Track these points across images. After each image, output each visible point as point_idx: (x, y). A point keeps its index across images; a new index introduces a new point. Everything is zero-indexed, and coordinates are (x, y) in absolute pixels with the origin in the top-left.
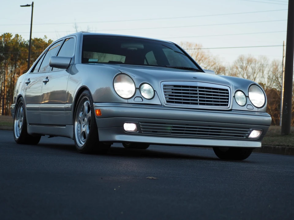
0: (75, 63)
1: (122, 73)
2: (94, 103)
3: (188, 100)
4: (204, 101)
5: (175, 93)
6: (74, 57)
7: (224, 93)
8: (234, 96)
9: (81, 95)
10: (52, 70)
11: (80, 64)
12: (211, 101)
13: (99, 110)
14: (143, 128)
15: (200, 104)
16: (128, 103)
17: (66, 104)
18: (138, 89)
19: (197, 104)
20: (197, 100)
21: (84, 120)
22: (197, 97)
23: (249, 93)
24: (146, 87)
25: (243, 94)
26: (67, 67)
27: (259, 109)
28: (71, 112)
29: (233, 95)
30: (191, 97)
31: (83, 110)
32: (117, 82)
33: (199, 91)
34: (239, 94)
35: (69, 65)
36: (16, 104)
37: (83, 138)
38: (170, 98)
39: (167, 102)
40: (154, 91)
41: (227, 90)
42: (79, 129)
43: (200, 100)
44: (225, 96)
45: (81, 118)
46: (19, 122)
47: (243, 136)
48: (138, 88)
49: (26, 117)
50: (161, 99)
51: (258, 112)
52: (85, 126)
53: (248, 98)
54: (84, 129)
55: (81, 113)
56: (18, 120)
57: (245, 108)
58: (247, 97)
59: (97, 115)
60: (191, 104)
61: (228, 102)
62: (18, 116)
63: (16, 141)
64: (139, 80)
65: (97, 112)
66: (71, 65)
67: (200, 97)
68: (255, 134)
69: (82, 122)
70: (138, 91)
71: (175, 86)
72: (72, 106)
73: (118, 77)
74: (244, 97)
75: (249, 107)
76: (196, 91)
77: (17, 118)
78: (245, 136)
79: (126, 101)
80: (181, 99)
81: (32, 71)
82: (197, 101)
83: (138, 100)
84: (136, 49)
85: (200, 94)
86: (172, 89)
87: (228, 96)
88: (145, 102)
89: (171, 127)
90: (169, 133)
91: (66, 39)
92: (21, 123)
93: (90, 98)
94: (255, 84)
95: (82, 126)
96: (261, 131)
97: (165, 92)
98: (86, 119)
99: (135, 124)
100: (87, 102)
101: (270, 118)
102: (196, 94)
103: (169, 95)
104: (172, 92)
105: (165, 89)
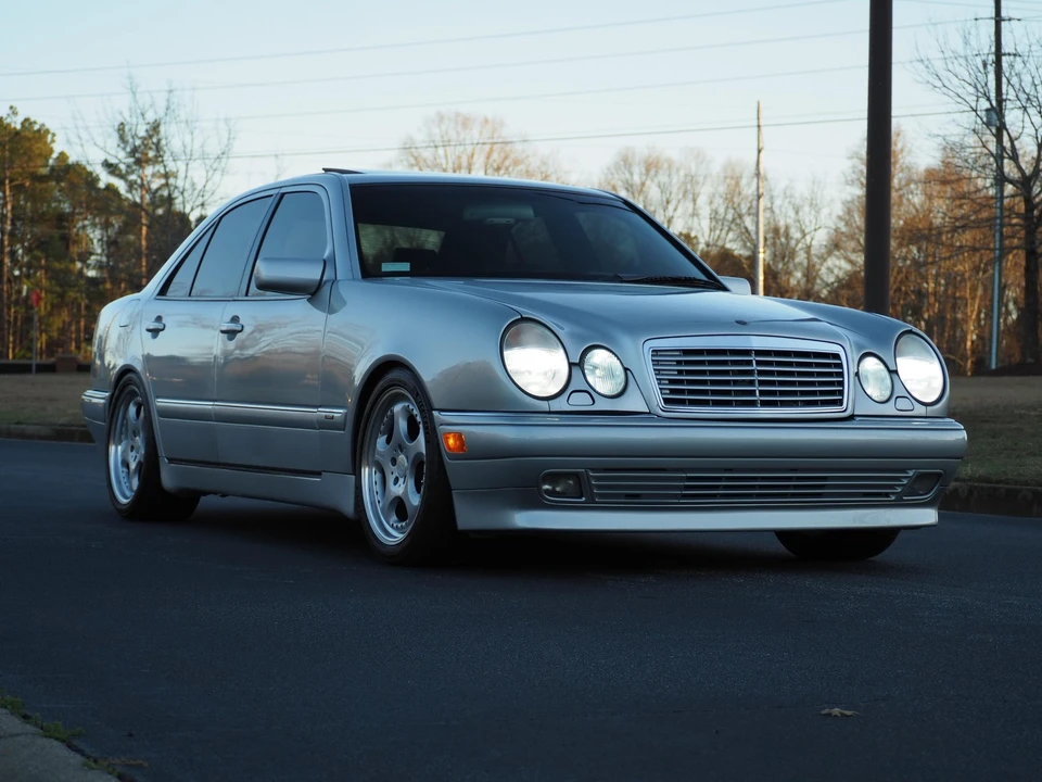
0: (338, 278)
1: (524, 319)
2: (435, 413)
3: (728, 393)
4: (773, 393)
5: (689, 372)
6: (333, 257)
7: (828, 365)
8: (857, 374)
9: (381, 383)
10: (247, 295)
11: (359, 280)
12: (794, 393)
13: (459, 436)
14: (599, 487)
15: (765, 404)
16: (550, 412)
17: (320, 407)
18: (577, 366)
19: (752, 404)
20: (752, 393)
21: (394, 462)
22: (751, 383)
23: (898, 359)
24: (599, 357)
25: (882, 367)
26: (311, 292)
27: (930, 409)
28: (346, 435)
29: (853, 370)
30: (736, 383)
31: (390, 432)
32: (511, 346)
33: (758, 363)
34: (871, 364)
35: (320, 285)
36: (112, 395)
37: (395, 518)
38: (673, 391)
39: (667, 401)
40: (626, 369)
41: (837, 356)
42: (378, 488)
43: (762, 393)
44: (830, 375)
45: (383, 456)
46: (124, 452)
47: (887, 495)
48: (575, 364)
49: (154, 438)
50: (648, 394)
51: (926, 417)
52: (401, 480)
53: (895, 376)
54: (397, 490)
55: (381, 440)
56: (120, 442)
57: (889, 409)
58: (893, 372)
59: (450, 449)
60: (736, 406)
61: (841, 393)
62: (121, 433)
63: (119, 511)
64: (578, 338)
65: (451, 441)
66: (329, 285)
67: (762, 383)
69: (389, 468)
70: (576, 371)
71: (686, 352)
72: (346, 414)
73: (512, 331)
74: (886, 373)
75: (903, 404)
76: (749, 363)
77: (117, 438)
78: (893, 493)
79: (544, 406)
80: (705, 392)
81: (163, 291)
82: (755, 395)
83: (580, 402)
84: (512, 221)
85: (761, 373)
86: (679, 363)
87: (841, 374)
88: (602, 405)
89: (681, 479)
90: (675, 496)
91: (283, 195)
92: (134, 453)
93: (418, 394)
94: (910, 332)
95: (390, 479)
96: (939, 475)
97: (658, 372)
98: (402, 458)
99: (576, 476)
100: (407, 404)
101: (963, 435)
102: (750, 373)
103: (671, 381)
104: (680, 373)
105: (656, 363)
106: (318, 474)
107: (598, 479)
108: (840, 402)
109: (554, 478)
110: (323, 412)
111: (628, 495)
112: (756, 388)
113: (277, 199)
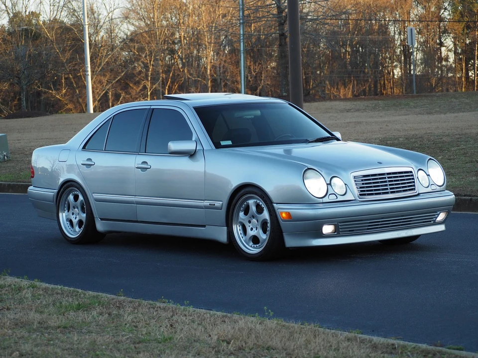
0: (205, 149)
1: (309, 169)
3: (379, 190)
4: (394, 188)
5: (366, 184)
6: (199, 139)
7: (410, 176)
8: (418, 178)
9: (242, 192)
10: (146, 152)
11: (214, 149)
12: (400, 188)
13: (289, 213)
14: (341, 228)
15: (392, 193)
16: (323, 203)
17: (206, 200)
19: (387, 193)
20: (387, 189)
21: (250, 222)
22: (386, 185)
23: (429, 170)
24: (334, 180)
25: (425, 174)
26: (191, 155)
27: (441, 188)
28: (223, 212)
29: (417, 176)
30: (382, 186)
31: (247, 211)
33: (388, 178)
34: (421, 173)
35: (195, 151)
36: (59, 191)
37: (252, 243)
38: (361, 191)
39: (360, 195)
40: (345, 184)
41: (411, 172)
42: (241, 232)
43: (391, 189)
44: (410, 179)
45: (244, 220)
46: (67, 215)
47: (430, 221)
48: (328, 184)
50: (354, 193)
51: (441, 191)
52: (255, 229)
53: (429, 177)
54: (251, 233)
55: (242, 214)
56: (65, 211)
57: (429, 190)
58: (428, 175)
59: (283, 218)
60: (382, 194)
61: (414, 185)
63: (71, 241)
64: (328, 174)
67: (390, 185)
68: (441, 216)
69: (247, 224)
70: (329, 186)
71: (364, 176)
72: (222, 204)
73: (306, 173)
74: (426, 176)
75: (434, 187)
76: (385, 178)
77: (62, 210)
78: (432, 221)
79: (320, 200)
80: (372, 190)
83: (332, 198)
85: (390, 181)
86: (362, 180)
87: (413, 179)
88: (340, 199)
89: (367, 223)
91: (154, 109)
92: (74, 216)
93: (264, 197)
94: (430, 159)
95: (248, 229)
96: (446, 212)
97: (356, 184)
98: (254, 220)
100: (256, 200)
101: (453, 196)
102: (385, 182)
103: (361, 188)
104: (363, 184)
105: (355, 181)
106: (204, 226)
107: (341, 226)
108: (414, 189)
110: (207, 203)
111: (350, 231)
112: (389, 187)
113: (151, 111)
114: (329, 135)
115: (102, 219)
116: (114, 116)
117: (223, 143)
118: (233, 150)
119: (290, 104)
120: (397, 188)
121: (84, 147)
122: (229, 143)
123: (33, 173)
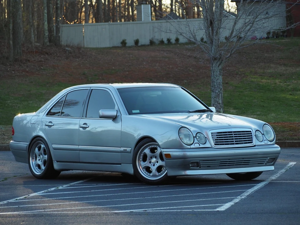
0: (122, 114)
1: (183, 127)
2: (161, 149)
3: (228, 142)
4: (238, 141)
5: (219, 137)
6: (119, 110)
7: (249, 134)
10: (86, 117)
11: (128, 115)
12: (242, 141)
14: (202, 165)
15: (236, 144)
16: (191, 148)
17: (121, 147)
19: (233, 144)
20: (233, 141)
22: (233, 139)
23: (264, 131)
24: (200, 135)
25: (260, 133)
26: (114, 118)
27: (272, 143)
28: (131, 155)
29: (254, 134)
30: (229, 139)
33: (234, 134)
34: (258, 133)
35: (116, 116)
36: (30, 143)
38: (216, 142)
39: (215, 144)
40: (206, 138)
41: (250, 132)
43: (235, 141)
44: (249, 136)
47: (263, 163)
48: (195, 137)
50: (211, 142)
51: (271, 145)
57: (262, 143)
58: (263, 134)
59: (166, 157)
60: (230, 144)
61: (252, 140)
63: (37, 177)
66: (120, 116)
67: (235, 139)
70: (195, 138)
71: (218, 133)
72: (131, 149)
73: (180, 130)
74: (261, 135)
75: (266, 142)
76: (232, 134)
79: (189, 147)
80: (223, 142)
83: (197, 146)
85: (235, 137)
86: (217, 135)
87: (252, 136)
88: (202, 146)
89: (219, 162)
90: (218, 166)
91: (92, 89)
94: (266, 124)
96: (275, 158)
97: (213, 138)
99: (197, 163)
101: (279, 149)
102: (233, 137)
103: (216, 140)
104: (217, 138)
105: (212, 136)
106: (120, 164)
107: (202, 163)
108: (252, 142)
109: (192, 163)
110: (122, 149)
111: (208, 166)
112: (234, 140)
113: (91, 91)
114: (206, 109)
115: (57, 161)
116: (67, 94)
117: (134, 111)
118: (140, 116)
119: (182, 88)
120: (240, 141)
121: (47, 114)
122: (138, 111)
123: (13, 131)
